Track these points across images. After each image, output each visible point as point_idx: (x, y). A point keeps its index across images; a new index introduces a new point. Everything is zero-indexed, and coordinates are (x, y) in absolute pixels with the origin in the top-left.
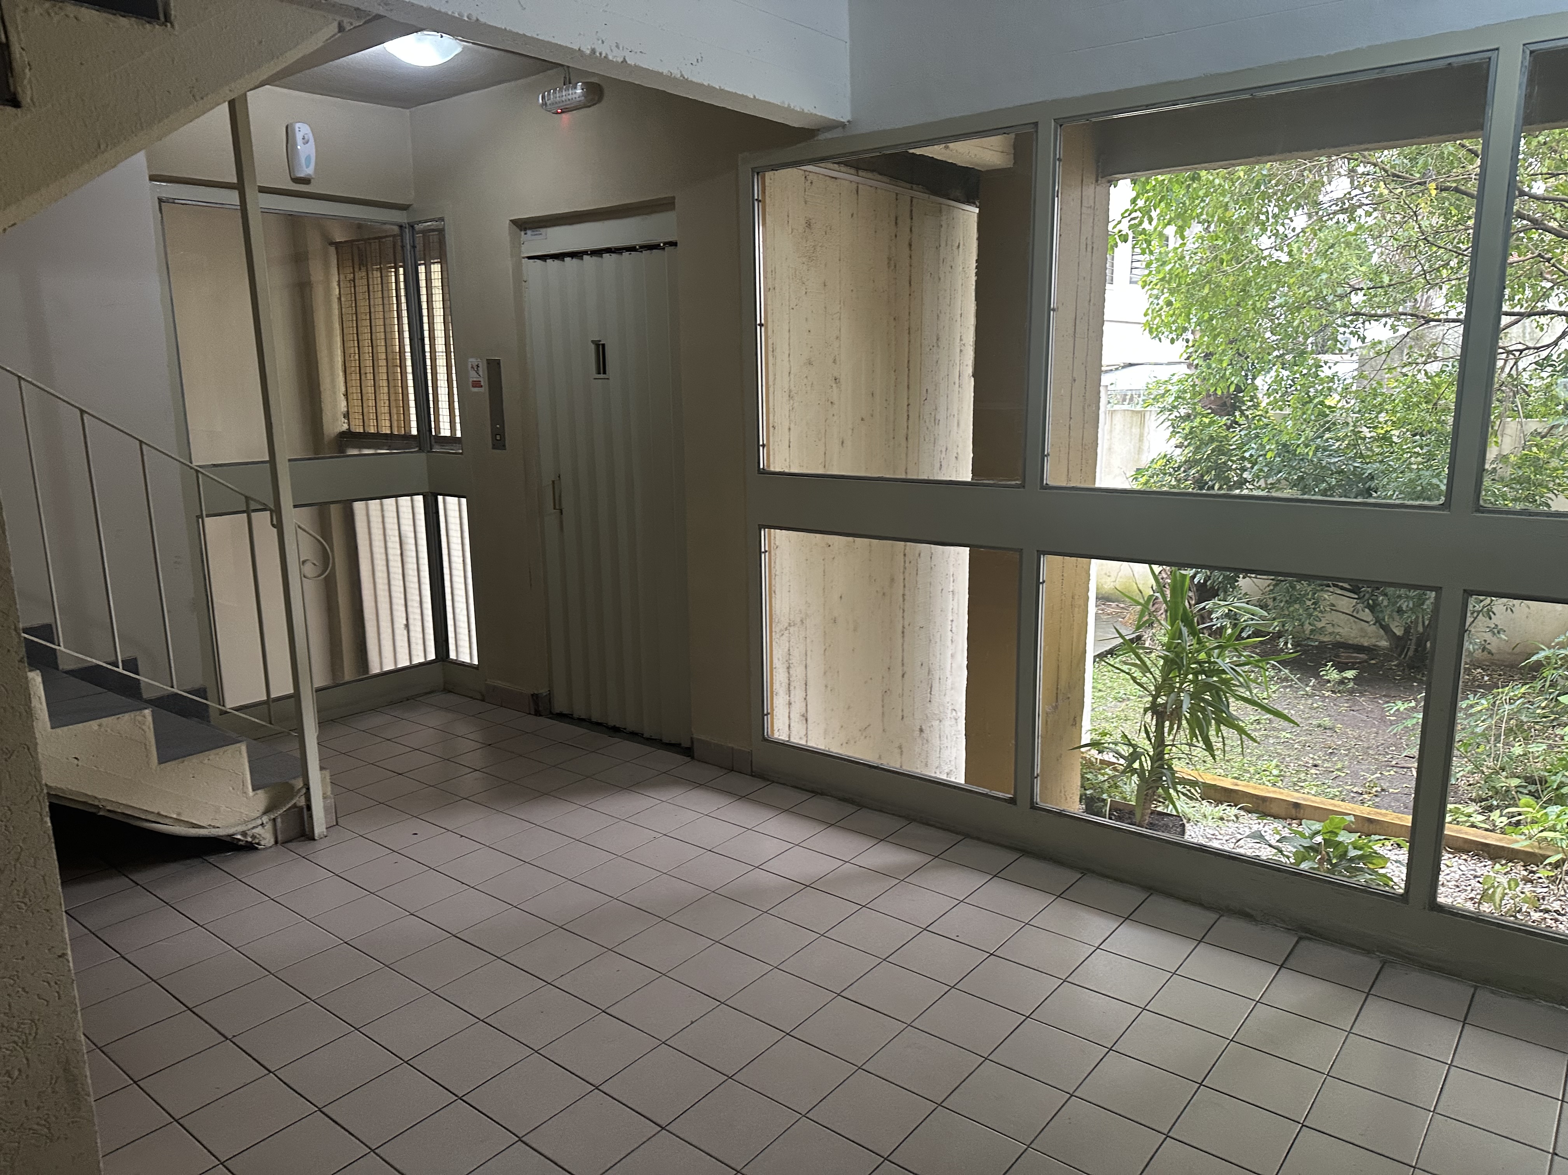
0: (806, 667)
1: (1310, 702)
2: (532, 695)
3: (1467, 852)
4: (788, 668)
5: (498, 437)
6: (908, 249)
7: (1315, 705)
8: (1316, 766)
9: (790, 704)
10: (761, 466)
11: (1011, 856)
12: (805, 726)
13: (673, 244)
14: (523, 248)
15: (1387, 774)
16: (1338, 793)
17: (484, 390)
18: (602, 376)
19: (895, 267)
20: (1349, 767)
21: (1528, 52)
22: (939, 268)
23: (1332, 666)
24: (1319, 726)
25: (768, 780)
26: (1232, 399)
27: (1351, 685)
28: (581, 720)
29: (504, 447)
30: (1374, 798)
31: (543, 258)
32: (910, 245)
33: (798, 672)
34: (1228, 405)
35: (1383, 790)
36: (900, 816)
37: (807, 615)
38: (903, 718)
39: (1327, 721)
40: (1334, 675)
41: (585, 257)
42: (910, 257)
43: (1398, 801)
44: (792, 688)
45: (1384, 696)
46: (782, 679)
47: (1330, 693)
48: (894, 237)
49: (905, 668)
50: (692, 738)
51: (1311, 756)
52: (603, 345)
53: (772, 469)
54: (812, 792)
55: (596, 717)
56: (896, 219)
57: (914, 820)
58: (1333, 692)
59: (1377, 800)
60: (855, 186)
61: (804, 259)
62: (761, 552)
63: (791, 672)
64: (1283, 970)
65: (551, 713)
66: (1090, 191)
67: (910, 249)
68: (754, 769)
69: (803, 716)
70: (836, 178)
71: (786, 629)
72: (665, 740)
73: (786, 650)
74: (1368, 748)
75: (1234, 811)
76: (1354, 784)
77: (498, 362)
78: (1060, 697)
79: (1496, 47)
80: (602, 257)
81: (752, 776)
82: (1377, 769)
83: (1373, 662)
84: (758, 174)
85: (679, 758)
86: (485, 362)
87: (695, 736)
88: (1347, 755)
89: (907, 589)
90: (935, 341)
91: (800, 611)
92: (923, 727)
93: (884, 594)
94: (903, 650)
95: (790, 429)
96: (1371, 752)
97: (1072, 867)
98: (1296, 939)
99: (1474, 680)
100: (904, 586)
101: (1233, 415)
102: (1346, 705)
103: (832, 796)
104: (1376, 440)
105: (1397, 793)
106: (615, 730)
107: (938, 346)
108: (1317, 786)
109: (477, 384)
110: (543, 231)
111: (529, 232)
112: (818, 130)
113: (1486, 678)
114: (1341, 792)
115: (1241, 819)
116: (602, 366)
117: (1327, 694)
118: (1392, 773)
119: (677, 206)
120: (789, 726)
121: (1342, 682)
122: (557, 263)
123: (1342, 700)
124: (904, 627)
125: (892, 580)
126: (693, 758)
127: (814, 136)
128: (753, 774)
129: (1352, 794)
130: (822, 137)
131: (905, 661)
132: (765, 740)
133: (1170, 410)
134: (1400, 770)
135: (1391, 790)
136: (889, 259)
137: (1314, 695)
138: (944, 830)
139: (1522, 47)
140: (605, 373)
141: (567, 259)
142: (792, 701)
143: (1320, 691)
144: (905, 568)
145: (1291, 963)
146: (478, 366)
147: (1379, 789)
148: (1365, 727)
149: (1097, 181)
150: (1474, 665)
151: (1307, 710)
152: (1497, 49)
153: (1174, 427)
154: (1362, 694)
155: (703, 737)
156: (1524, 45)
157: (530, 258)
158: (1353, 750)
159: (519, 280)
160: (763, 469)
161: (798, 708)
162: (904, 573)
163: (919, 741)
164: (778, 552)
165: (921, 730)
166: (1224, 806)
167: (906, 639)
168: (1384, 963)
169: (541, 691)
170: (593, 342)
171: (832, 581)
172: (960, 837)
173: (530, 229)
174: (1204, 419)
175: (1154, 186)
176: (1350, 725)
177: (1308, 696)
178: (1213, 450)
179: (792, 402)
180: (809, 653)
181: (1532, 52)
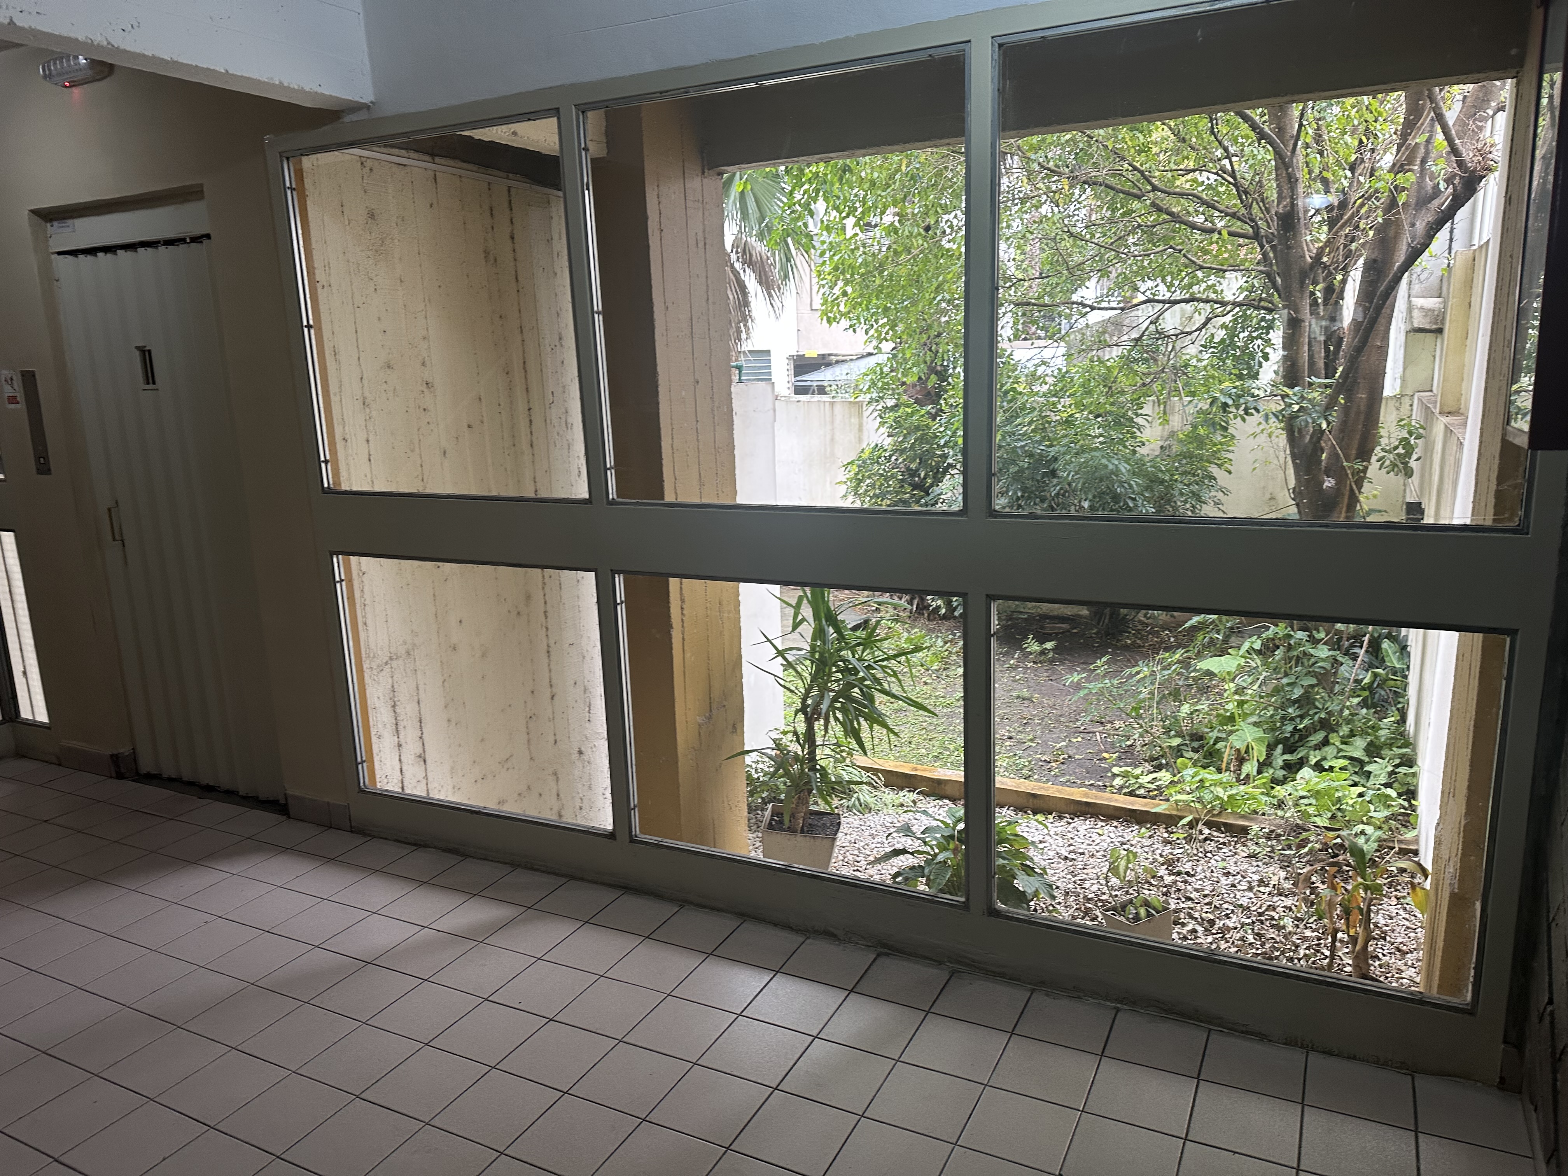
0: (419, 703)
1: (1013, 674)
2: (112, 756)
3: (1117, 818)
4: (394, 706)
5: (42, 460)
6: (509, 241)
7: (1018, 677)
8: (1010, 738)
9: (400, 745)
10: (326, 485)
11: (613, 894)
12: (423, 768)
13: (208, 236)
14: (51, 242)
15: (1075, 740)
16: (1027, 764)
17: (21, 406)
18: (151, 386)
19: (495, 260)
20: (1040, 738)
21: (997, 45)
22: (553, 262)
23: (1033, 639)
24: (1018, 697)
25: (369, 835)
26: (936, 388)
27: (1051, 655)
28: (170, 780)
29: (48, 472)
30: (1061, 765)
31: (74, 253)
32: (512, 238)
33: (407, 710)
34: (933, 394)
35: (1069, 757)
36: (505, 863)
37: (414, 645)
38: (556, 742)
39: (1025, 693)
40: (1035, 647)
41: (119, 251)
42: (514, 251)
43: (1081, 767)
44: (400, 728)
45: (1082, 663)
46: (386, 720)
47: (1031, 664)
48: (490, 229)
49: (554, 690)
50: (285, 794)
51: (1008, 728)
52: (149, 351)
53: (345, 487)
54: (415, 845)
55: (187, 775)
56: (491, 210)
57: (519, 866)
58: (1035, 663)
59: (1063, 767)
60: (432, 174)
61: (369, 253)
62: (335, 582)
63: (398, 711)
64: (852, 995)
65: (138, 774)
66: (695, 183)
67: (513, 243)
68: (353, 824)
69: (420, 756)
70: (405, 165)
71: (386, 663)
72: (262, 797)
73: (390, 687)
74: (1061, 716)
75: (913, 796)
76: (1043, 753)
77: (33, 374)
78: (714, 706)
79: (967, 39)
80: (136, 251)
81: (352, 832)
82: (1066, 737)
83: (1075, 631)
84: (288, 159)
85: (272, 818)
86: (19, 375)
87: (289, 792)
88: (1040, 724)
89: (548, 605)
90: (557, 340)
91: (405, 643)
92: (583, 749)
93: (519, 613)
94: (550, 671)
95: (368, 441)
96: (1062, 719)
97: (671, 900)
98: (874, 956)
99: (1162, 642)
100: (545, 603)
101: (938, 403)
102: (1045, 675)
103: (435, 848)
104: (1060, 423)
105: (1081, 759)
106: (209, 790)
107: (562, 346)
108: (1009, 757)
109: (13, 400)
110: (70, 222)
111: (56, 224)
112: (343, 111)
113: (1172, 639)
114: (1030, 762)
115: (919, 805)
116: (150, 376)
117: (1029, 665)
118: (1079, 739)
119: (206, 194)
120: (401, 771)
121: (1043, 652)
122: (90, 258)
123: (1042, 670)
124: (548, 646)
125: (528, 597)
126: (289, 817)
127: (339, 118)
128: (352, 830)
129: (1041, 763)
130: (347, 119)
131: (553, 681)
132: (361, 791)
133: (877, 401)
134: (1085, 735)
135: (1077, 757)
136: (487, 253)
137: (1018, 667)
138: (549, 873)
139: (990, 40)
140: (154, 383)
141: (100, 255)
142: (402, 742)
143: (1023, 663)
144: (544, 583)
145: (861, 988)
146: (12, 379)
147: (1066, 756)
148: (1061, 695)
149: (703, 173)
150: (1163, 628)
151: (1009, 683)
152: (969, 41)
153: (881, 418)
154: (1062, 662)
155: (297, 793)
156: (992, 38)
157: (59, 253)
158: (1046, 719)
159: (49, 279)
160: (329, 487)
161: (412, 748)
162: (543, 588)
163: (579, 764)
164: (365, 578)
165: (580, 752)
166: (905, 792)
167: (552, 658)
168: (952, 974)
169: (121, 751)
170: (137, 348)
171: (447, 605)
172: (564, 880)
173: (56, 219)
174: (907, 409)
175: (810, 179)
176: (1046, 694)
177: (1014, 668)
178: (916, 440)
179: (368, 411)
180: (421, 687)
181: (1000, 45)
